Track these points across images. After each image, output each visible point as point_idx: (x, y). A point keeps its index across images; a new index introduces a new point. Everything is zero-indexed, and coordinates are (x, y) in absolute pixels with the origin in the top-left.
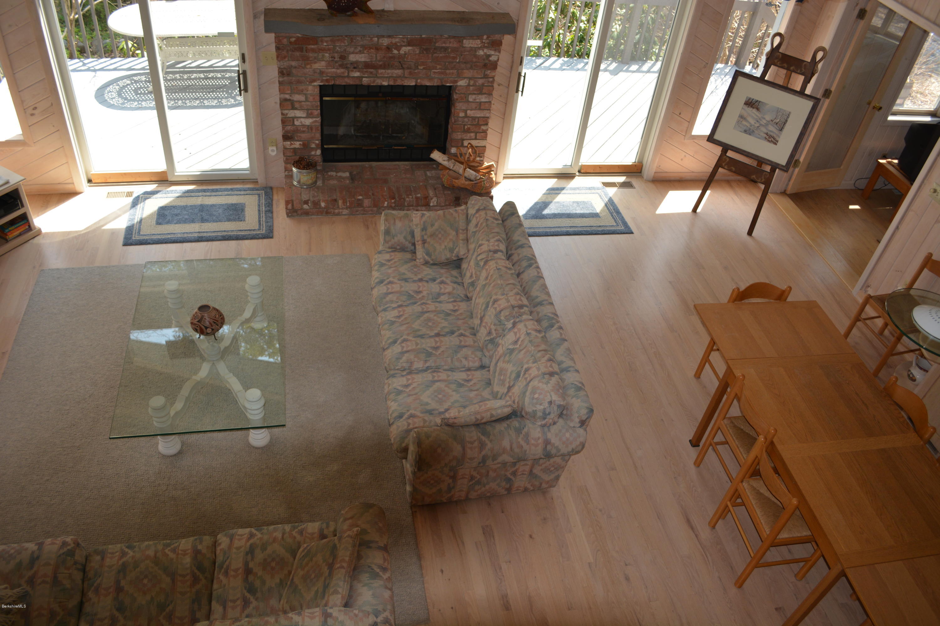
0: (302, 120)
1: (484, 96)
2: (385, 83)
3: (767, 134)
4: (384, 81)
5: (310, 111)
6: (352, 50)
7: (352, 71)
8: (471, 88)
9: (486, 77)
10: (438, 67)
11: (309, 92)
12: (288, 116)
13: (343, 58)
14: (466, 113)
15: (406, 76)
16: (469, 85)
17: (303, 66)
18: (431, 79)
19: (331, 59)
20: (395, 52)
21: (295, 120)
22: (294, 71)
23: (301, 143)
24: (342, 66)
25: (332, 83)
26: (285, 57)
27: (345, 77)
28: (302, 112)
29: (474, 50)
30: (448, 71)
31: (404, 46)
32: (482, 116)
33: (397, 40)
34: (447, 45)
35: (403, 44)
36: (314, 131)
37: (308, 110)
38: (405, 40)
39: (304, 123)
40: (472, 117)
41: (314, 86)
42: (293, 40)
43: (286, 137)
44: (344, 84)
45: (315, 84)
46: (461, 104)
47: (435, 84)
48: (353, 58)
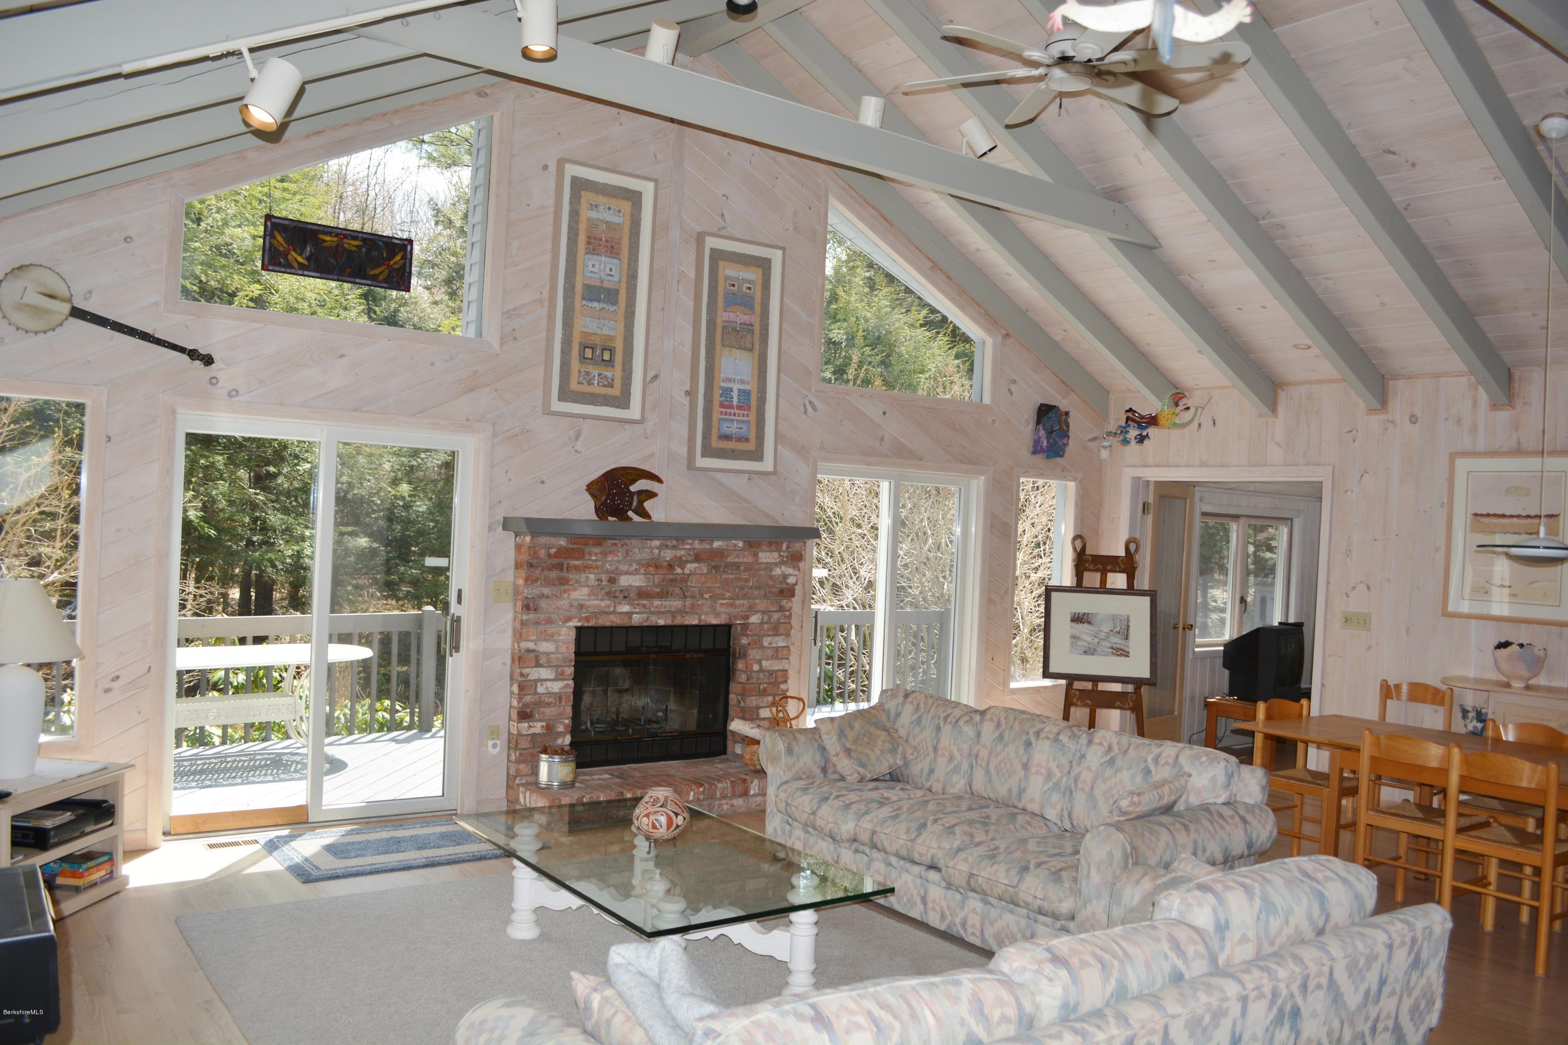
0: (549, 684)
1: (781, 638)
2: (661, 622)
3: (1112, 648)
4: (659, 618)
5: (560, 669)
6: (625, 568)
7: (620, 603)
8: (766, 626)
9: (781, 609)
10: (728, 594)
11: (561, 638)
12: (530, 678)
13: (612, 581)
14: (761, 666)
15: (687, 610)
16: (762, 623)
17: (558, 594)
18: (717, 615)
19: (597, 583)
20: (679, 571)
21: (539, 684)
22: (543, 604)
23: (544, 724)
24: (609, 594)
25: (592, 623)
26: (536, 581)
27: (609, 613)
28: (549, 671)
29: (769, 567)
30: (737, 602)
31: (690, 562)
32: (781, 668)
33: (683, 552)
34: (741, 560)
35: (690, 558)
36: (563, 703)
37: (558, 666)
38: (692, 553)
39: (550, 689)
40: (768, 671)
41: (569, 627)
42: (553, 551)
43: (524, 715)
44: (608, 624)
45: (571, 624)
46: (754, 651)
47: (723, 623)
48: (625, 581)
